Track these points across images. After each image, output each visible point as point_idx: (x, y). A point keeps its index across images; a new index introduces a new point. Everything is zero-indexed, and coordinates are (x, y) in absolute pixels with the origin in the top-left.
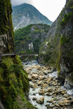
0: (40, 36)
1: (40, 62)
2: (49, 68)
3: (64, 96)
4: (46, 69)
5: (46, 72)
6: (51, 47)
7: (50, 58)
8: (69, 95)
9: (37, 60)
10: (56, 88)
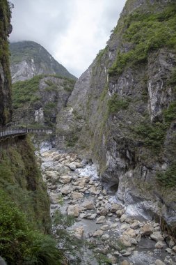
0: (56, 98)
1: (58, 146)
2: (77, 158)
3: (122, 221)
4: (72, 159)
5: (73, 165)
6: (80, 118)
7: (77, 139)
8: (133, 218)
9: (51, 141)
10: (101, 200)
